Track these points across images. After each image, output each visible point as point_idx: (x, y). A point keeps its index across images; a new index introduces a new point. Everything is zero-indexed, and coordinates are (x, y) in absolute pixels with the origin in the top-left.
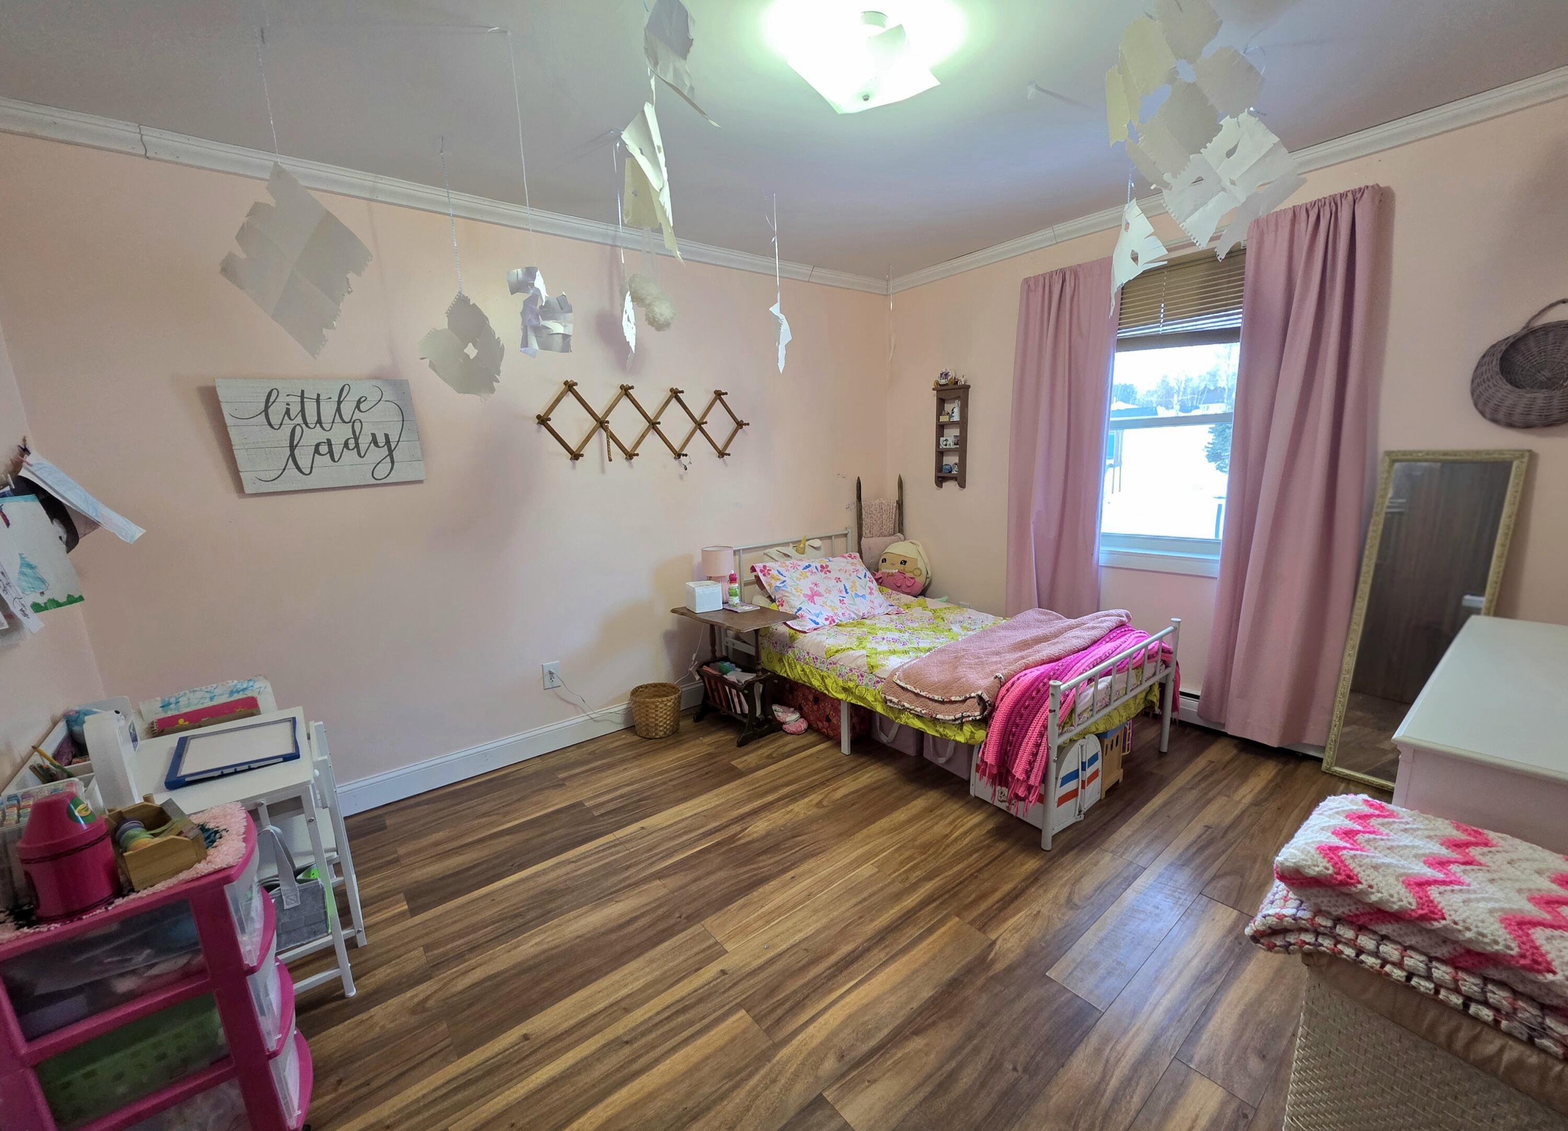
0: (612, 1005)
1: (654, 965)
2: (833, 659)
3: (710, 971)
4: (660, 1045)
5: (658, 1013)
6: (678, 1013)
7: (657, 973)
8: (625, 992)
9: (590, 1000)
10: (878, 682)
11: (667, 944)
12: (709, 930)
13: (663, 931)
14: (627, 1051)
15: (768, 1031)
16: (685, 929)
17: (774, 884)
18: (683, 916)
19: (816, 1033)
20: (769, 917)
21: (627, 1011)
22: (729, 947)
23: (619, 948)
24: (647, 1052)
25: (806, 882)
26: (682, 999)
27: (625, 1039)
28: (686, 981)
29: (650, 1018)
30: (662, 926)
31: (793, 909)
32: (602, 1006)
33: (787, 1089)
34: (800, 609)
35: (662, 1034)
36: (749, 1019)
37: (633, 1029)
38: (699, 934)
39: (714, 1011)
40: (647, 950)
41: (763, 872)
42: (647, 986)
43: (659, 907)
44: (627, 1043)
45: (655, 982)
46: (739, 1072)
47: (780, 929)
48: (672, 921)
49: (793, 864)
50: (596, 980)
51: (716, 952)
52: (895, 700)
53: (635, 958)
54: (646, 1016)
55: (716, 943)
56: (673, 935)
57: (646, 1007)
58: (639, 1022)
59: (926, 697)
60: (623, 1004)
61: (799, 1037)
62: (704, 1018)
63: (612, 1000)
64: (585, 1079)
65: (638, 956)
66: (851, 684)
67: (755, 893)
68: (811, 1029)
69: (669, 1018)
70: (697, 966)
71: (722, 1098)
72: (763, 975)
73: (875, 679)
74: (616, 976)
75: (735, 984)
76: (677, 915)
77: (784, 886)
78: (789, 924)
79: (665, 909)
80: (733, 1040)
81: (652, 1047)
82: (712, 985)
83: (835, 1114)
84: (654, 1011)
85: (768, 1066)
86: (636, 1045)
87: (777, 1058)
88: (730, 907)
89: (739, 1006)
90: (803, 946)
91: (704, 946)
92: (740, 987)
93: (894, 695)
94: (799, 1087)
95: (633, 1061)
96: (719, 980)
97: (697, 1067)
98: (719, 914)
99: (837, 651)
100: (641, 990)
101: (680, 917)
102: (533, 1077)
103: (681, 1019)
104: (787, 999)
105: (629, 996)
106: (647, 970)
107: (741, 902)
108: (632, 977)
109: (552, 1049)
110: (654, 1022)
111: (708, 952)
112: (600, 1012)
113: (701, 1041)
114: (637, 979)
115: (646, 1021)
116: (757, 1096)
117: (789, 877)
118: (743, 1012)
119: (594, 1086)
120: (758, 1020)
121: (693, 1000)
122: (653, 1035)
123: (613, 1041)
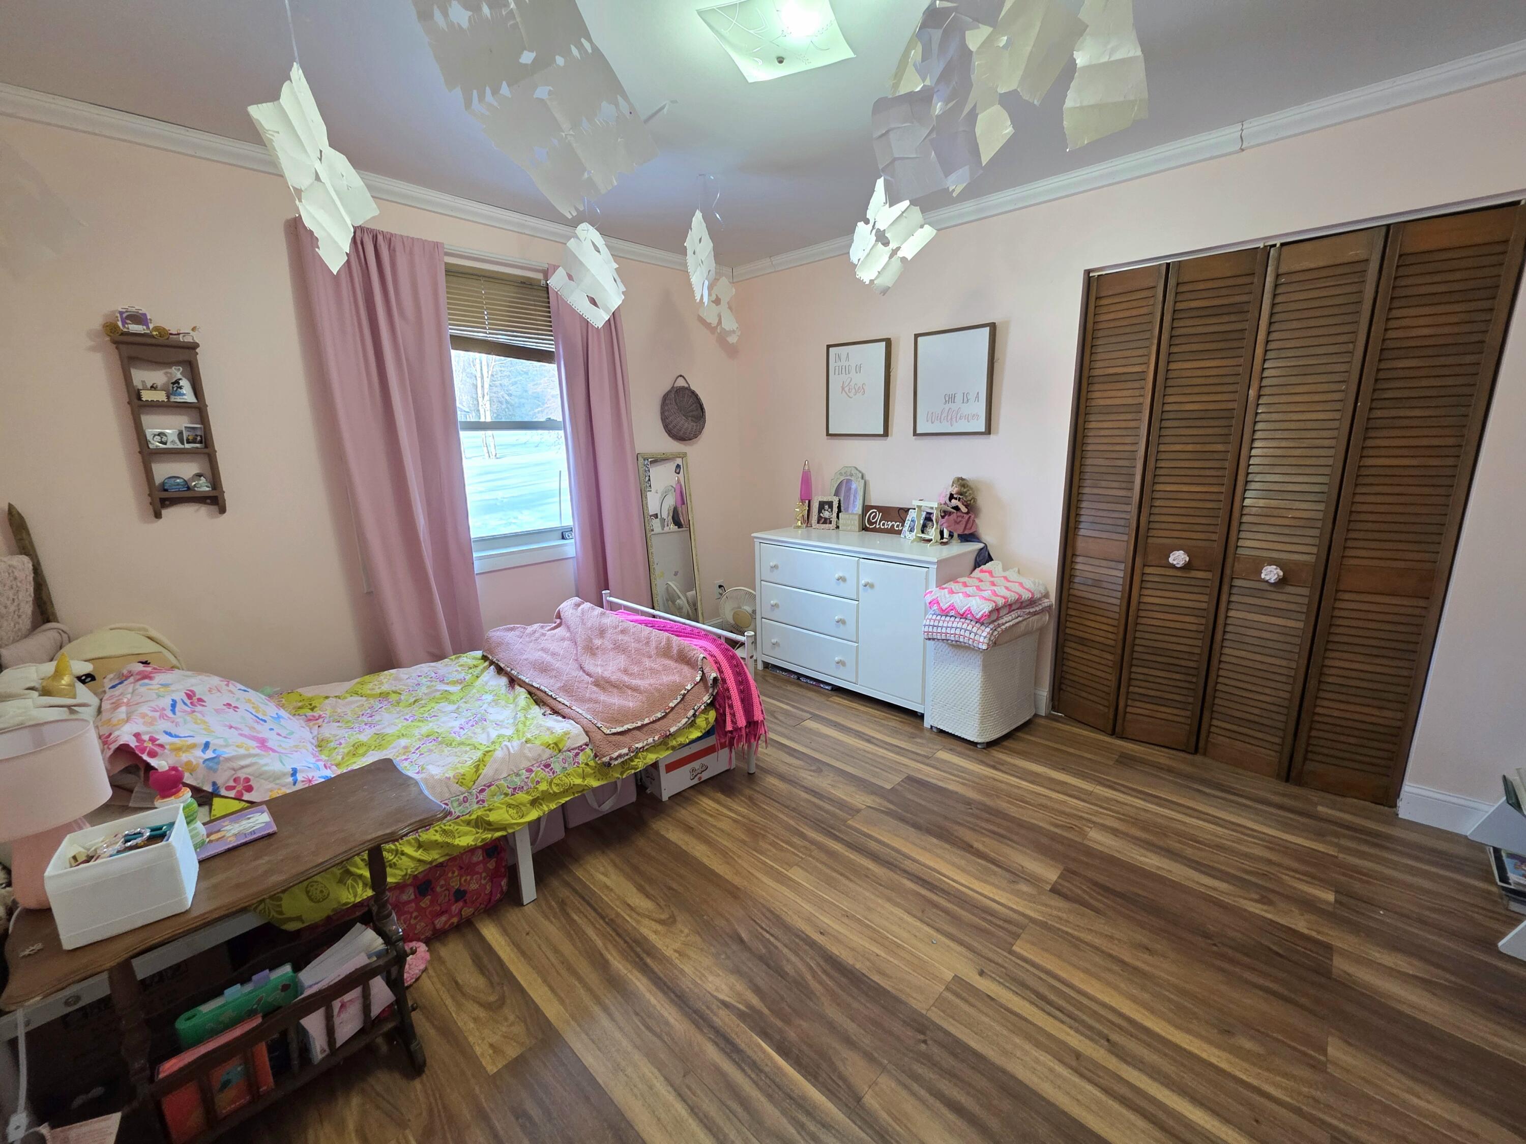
0: (1082, 1076)
1: (1009, 1047)
2: (481, 782)
3: (985, 985)
4: (1090, 1008)
5: (1063, 1022)
6: (1050, 1003)
7: (1017, 1040)
8: (1060, 1069)
9: (1094, 1107)
10: (577, 754)
11: (973, 1044)
12: (932, 1002)
13: (955, 1055)
14: (1115, 1037)
15: (1023, 927)
16: (940, 1028)
17: (835, 950)
18: (922, 1037)
19: (1002, 897)
20: (893, 948)
21: (1078, 1055)
22: (949, 975)
23: (1006, 1105)
24: (1102, 1016)
25: (826, 920)
26: (1032, 1003)
27: (1106, 1043)
28: (1010, 1006)
29: (1071, 1027)
30: (948, 1061)
31: (871, 927)
32: (1089, 1087)
33: (1059, 909)
34: (294, 772)
35: (1081, 1010)
36: (1018, 942)
37: (1092, 1039)
38: (944, 1012)
39: (1028, 970)
40: (993, 1064)
41: (818, 964)
42: (1038, 1045)
43: (916, 1078)
44: (1108, 1040)
45: (1028, 1037)
46: (1070, 942)
47: (905, 935)
48: (935, 1050)
49: (798, 936)
50: (1065, 1114)
51: (959, 986)
52: (625, 751)
53: (1013, 1077)
54: (1072, 1032)
55: (948, 989)
56: (957, 1041)
57: (1062, 1036)
58: (1082, 1038)
59: (651, 723)
60: (1074, 1063)
61: (1014, 907)
62: (1041, 978)
63: (1076, 1079)
64: (1168, 1067)
65: (1004, 1072)
66: (543, 787)
67: (858, 966)
68: (1002, 901)
69: (1060, 1009)
70: (988, 1000)
71: (1097, 948)
72: (967, 939)
73: (571, 754)
74: (1048, 1090)
75: (991, 961)
76: (923, 1047)
77: (839, 941)
78: (895, 928)
79: (919, 1069)
80: (1046, 950)
81: (1095, 1014)
82: (1001, 980)
83: (1056, 882)
84: (1061, 1026)
85: (1050, 922)
86: (1106, 1031)
87: (1041, 918)
88: (889, 989)
89: (1011, 952)
90: (919, 914)
91: (958, 1001)
92: (991, 955)
93: (618, 746)
94: (1052, 903)
95: (1120, 1027)
96: (993, 975)
97: (1086, 971)
98: (903, 997)
99: (477, 768)
100: (1048, 1050)
101: (925, 1042)
102: (1208, 1127)
103: (1052, 997)
104: (984, 919)
105: (1061, 1061)
106: (1019, 1054)
107: (876, 978)
108: (1039, 1068)
109: (1171, 1122)
110: (1072, 1022)
111: (964, 995)
112: (1096, 1085)
113: (1063, 974)
114: (1037, 1061)
115: (1077, 1031)
116: (1078, 926)
117: (822, 937)
118: (1015, 948)
119: (1166, 1055)
120: (1017, 936)
121: (1028, 992)
122: (1084, 1017)
123: (1117, 1056)
